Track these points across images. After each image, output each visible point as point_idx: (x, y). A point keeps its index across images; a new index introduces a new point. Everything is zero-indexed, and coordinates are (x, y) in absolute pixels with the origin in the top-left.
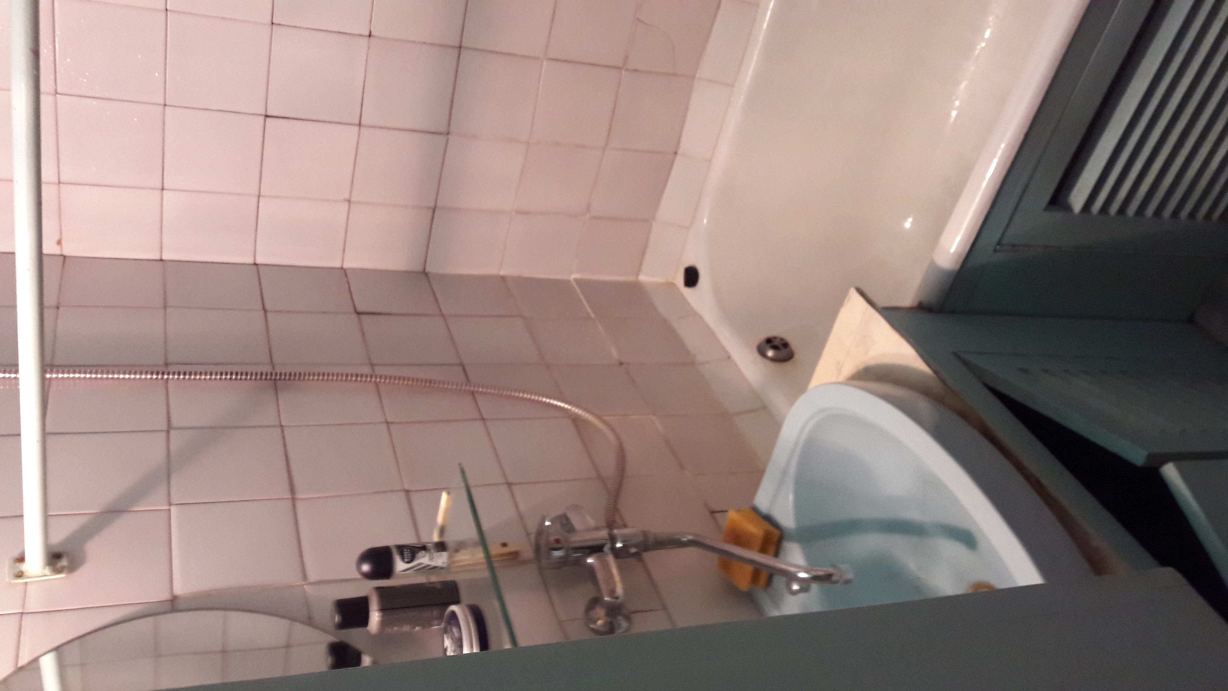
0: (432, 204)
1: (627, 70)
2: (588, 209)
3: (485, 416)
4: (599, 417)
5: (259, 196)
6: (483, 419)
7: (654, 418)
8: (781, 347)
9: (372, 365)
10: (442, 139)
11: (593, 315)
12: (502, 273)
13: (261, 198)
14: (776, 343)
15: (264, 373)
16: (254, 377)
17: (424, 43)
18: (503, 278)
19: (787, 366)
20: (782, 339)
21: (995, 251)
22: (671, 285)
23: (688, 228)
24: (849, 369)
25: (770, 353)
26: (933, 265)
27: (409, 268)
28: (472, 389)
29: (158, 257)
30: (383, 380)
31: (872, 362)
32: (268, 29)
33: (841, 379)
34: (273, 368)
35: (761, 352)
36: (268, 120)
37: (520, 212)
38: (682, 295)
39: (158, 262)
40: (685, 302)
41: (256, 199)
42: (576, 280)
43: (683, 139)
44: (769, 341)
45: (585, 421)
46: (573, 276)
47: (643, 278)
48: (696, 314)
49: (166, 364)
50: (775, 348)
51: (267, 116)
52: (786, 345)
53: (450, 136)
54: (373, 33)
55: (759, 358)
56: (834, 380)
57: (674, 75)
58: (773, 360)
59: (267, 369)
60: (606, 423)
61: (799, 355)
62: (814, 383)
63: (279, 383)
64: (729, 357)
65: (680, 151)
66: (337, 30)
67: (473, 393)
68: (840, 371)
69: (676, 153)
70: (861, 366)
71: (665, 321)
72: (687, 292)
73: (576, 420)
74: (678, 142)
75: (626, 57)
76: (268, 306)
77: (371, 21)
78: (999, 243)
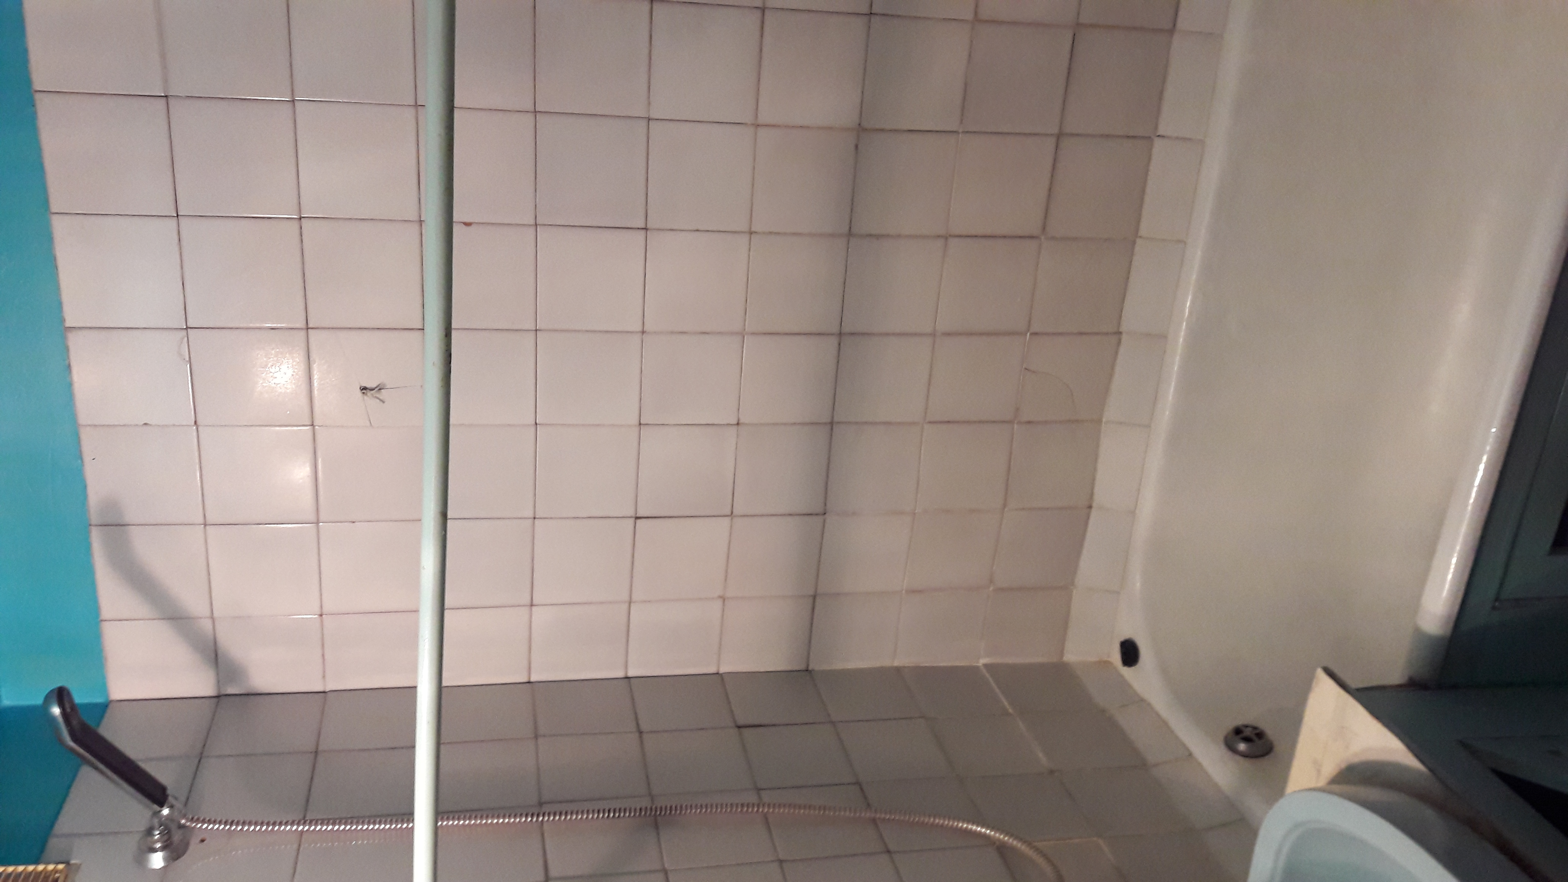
0: (811, 593)
1: (1020, 423)
2: (991, 581)
3: (892, 847)
4: (1029, 844)
5: (630, 603)
6: (889, 852)
7: (1101, 842)
8: (1255, 738)
9: (759, 790)
10: (819, 519)
11: (1010, 711)
12: (896, 663)
13: (632, 604)
14: (1248, 732)
15: (643, 808)
16: (632, 814)
17: (795, 424)
18: (898, 670)
19: (1264, 762)
20: (1255, 728)
21: (1494, 608)
22: (1105, 664)
23: (1118, 593)
24: (1329, 769)
25: (1242, 746)
26: (1418, 631)
27: (789, 668)
28: (873, 815)
29: (525, 680)
30: (771, 810)
31: (1356, 760)
32: (636, 429)
33: (1322, 782)
34: (652, 801)
35: (1230, 747)
36: (638, 521)
37: (912, 591)
38: (1122, 676)
39: (525, 685)
40: (1125, 685)
41: (626, 606)
42: (985, 665)
43: (1096, 490)
44: (1238, 731)
45: (1013, 849)
46: (983, 661)
47: (1071, 656)
48: (1142, 700)
49: (541, 804)
50: (1247, 740)
51: (637, 518)
52: (1260, 735)
53: (826, 516)
54: (741, 421)
55: (1228, 754)
56: (1313, 785)
57: (1077, 421)
58: (1244, 755)
59: (645, 803)
60: (1037, 850)
61: (1279, 747)
62: (1291, 787)
63: (659, 818)
64: (1190, 755)
65: (1094, 505)
66: (705, 423)
67: (874, 821)
68: (1319, 771)
69: (1090, 507)
70: (1343, 766)
71: (1103, 711)
72: (1127, 672)
73: (1001, 849)
74: (1092, 495)
75: (1017, 409)
76: (644, 727)
77: (739, 410)
78: (1497, 599)
